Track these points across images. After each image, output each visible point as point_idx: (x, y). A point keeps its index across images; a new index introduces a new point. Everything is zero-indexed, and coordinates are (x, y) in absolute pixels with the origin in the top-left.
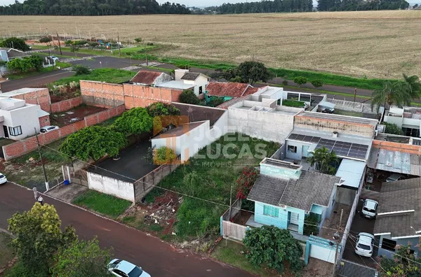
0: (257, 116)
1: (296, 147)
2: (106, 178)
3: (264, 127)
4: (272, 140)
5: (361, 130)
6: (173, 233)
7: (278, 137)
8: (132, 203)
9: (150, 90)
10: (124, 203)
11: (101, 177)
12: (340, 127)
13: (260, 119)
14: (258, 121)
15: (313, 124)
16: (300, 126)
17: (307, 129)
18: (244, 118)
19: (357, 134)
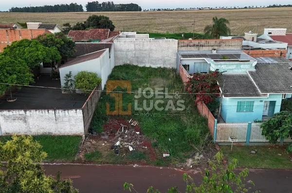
0: (143, 45)
1: (188, 65)
2: (33, 112)
3: (151, 55)
4: (159, 66)
5: (233, 44)
6: (164, 155)
7: (165, 62)
8: (81, 137)
9: (17, 32)
10: (74, 139)
11: (22, 112)
12: (217, 44)
13: (147, 48)
14: (145, 50)
15: (194, 45)
16: (183, 49)
17: (190, 51)
18: (130, 49)
19: (230, 48)
